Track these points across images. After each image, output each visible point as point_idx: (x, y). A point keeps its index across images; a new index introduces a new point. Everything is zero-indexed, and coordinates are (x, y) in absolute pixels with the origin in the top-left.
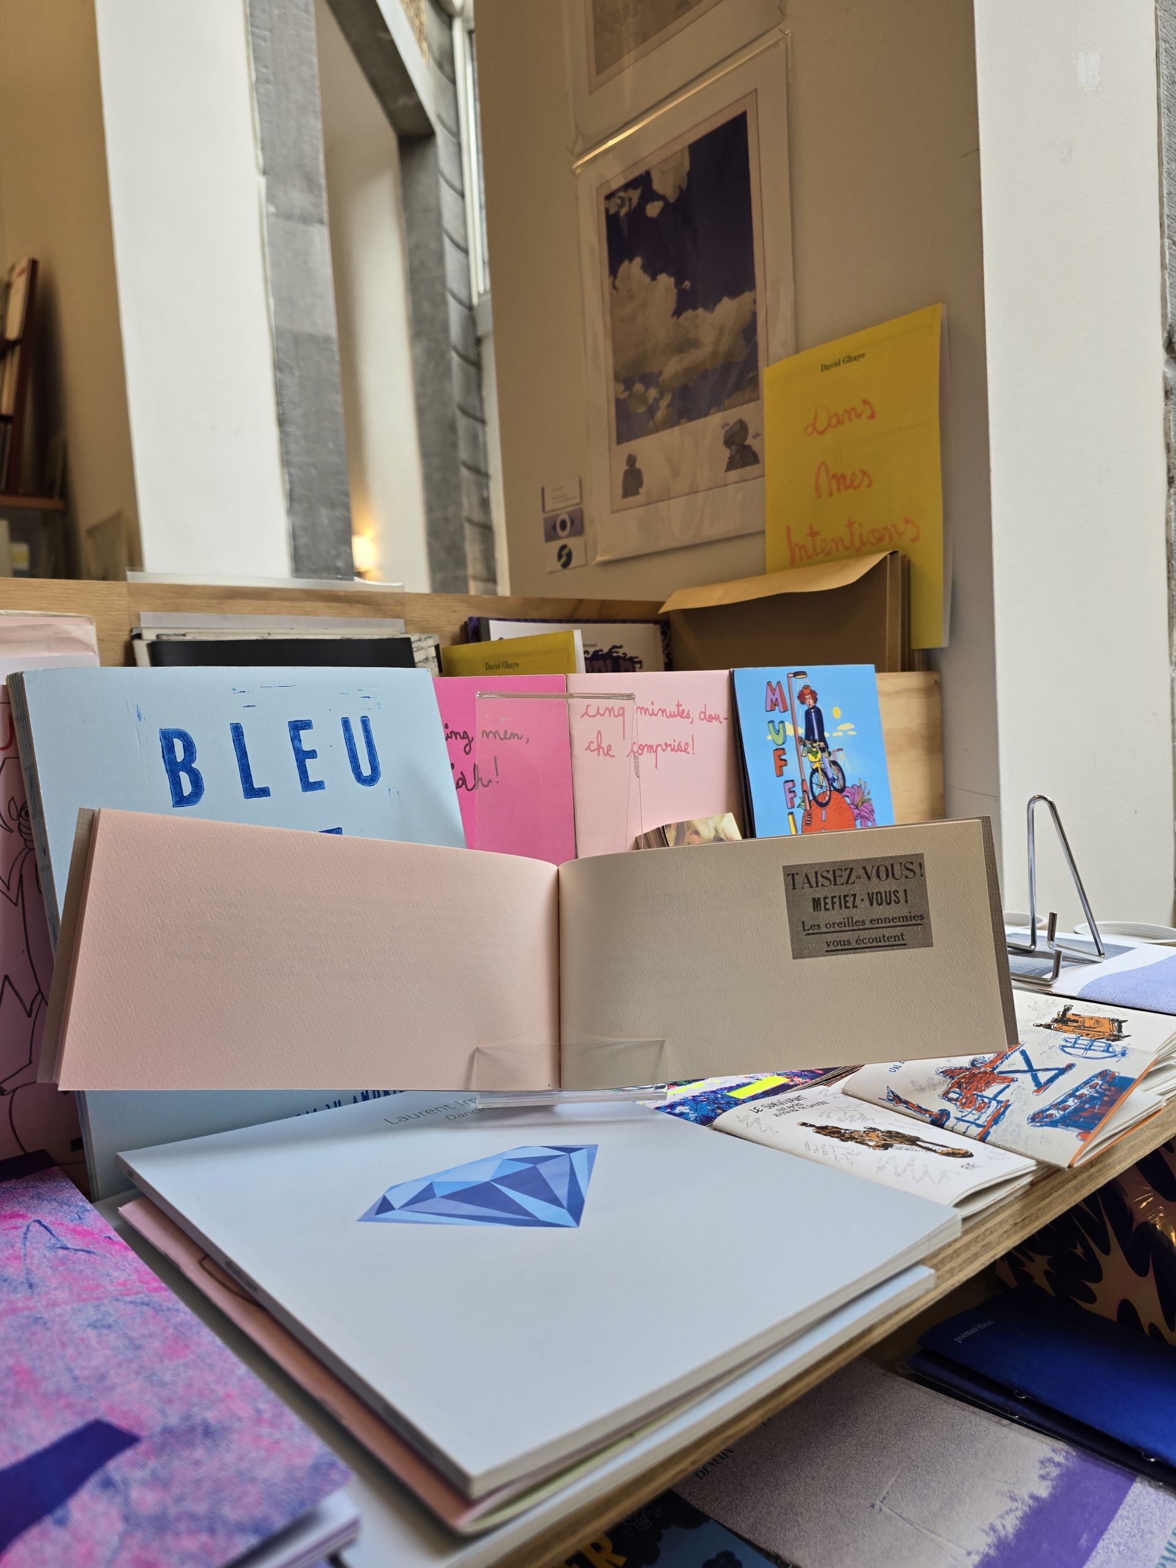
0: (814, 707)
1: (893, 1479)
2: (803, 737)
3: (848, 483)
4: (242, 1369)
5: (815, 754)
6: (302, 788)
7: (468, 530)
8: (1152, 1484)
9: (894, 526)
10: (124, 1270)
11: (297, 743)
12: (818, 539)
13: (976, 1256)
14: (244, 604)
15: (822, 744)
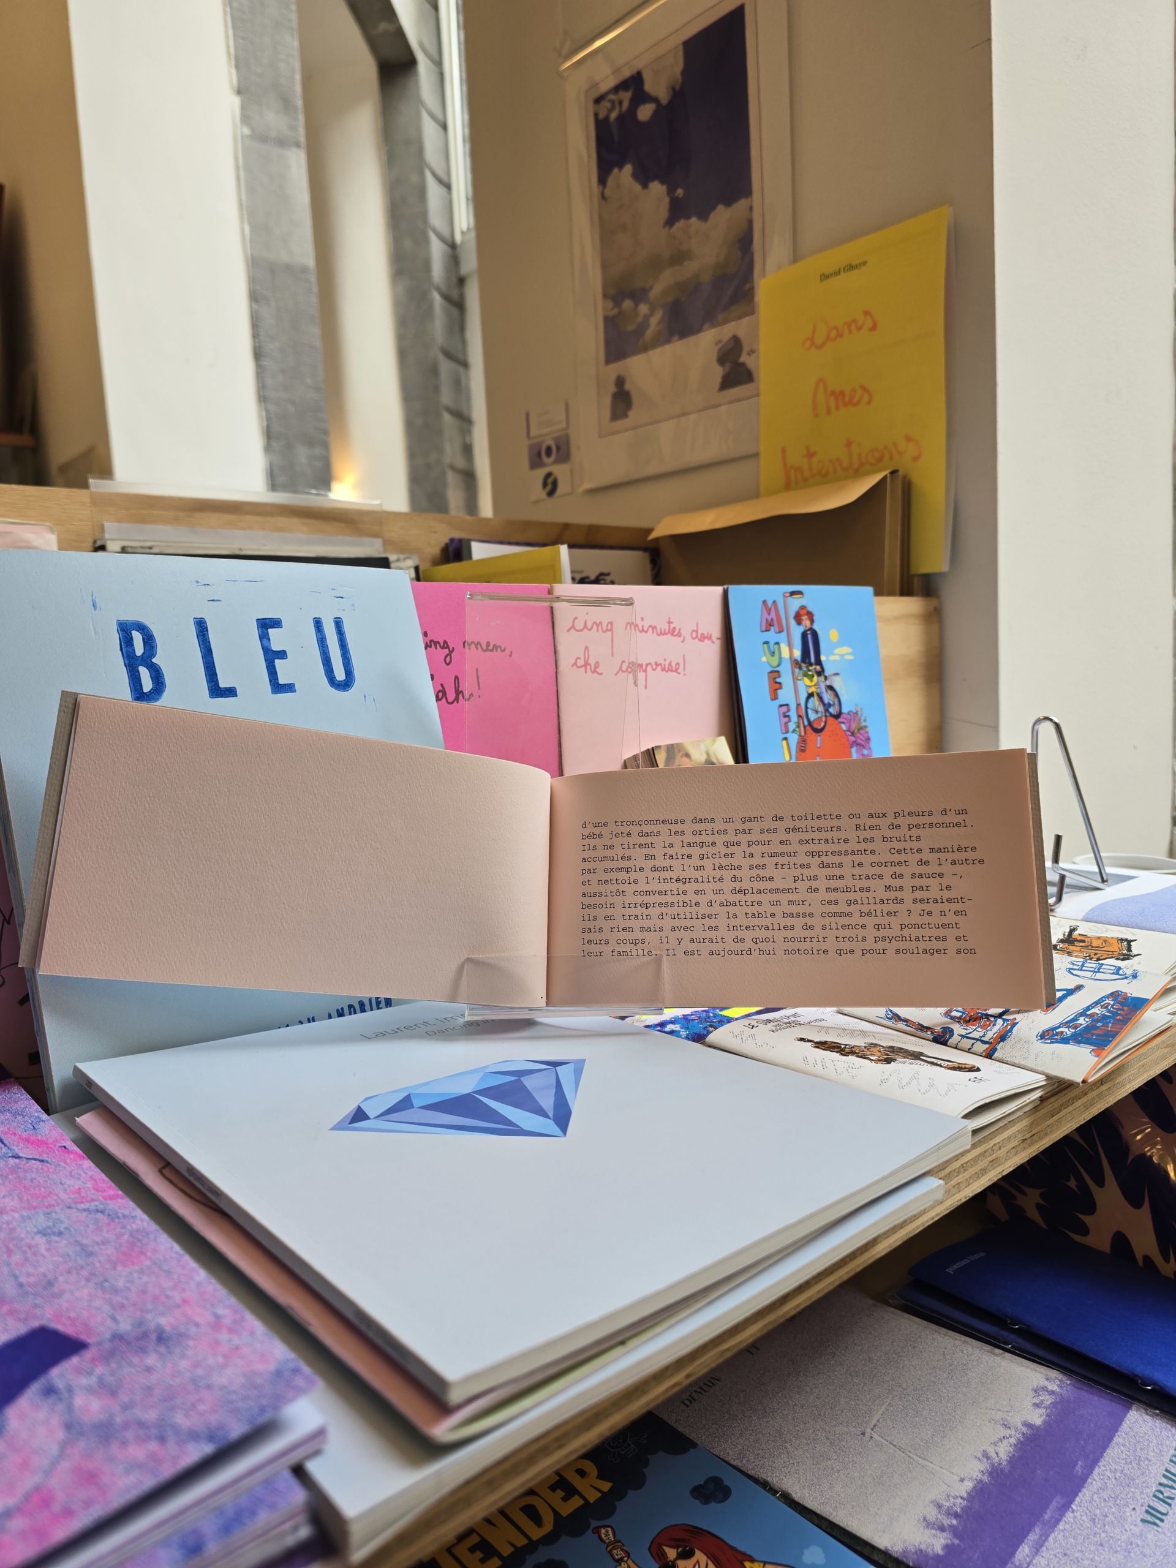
0: (811, 629)
1: (884, 1408)
2: (799, 659)
3: (847, 400)
4: (201, 1274)
5: (811, 678)
6: (272, 689)
7: (451, 478)
8: (1148, 1412)
9: (895, 444)
10: (79, 1179)
11: (265, 641)
12: (815, 460)
13: (984, 1171)
14: (215, 518)
15: (818, 668)
